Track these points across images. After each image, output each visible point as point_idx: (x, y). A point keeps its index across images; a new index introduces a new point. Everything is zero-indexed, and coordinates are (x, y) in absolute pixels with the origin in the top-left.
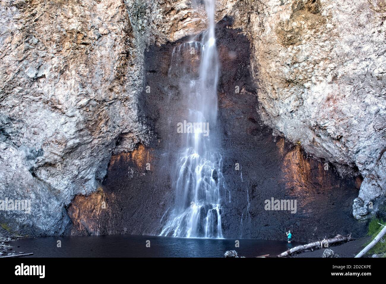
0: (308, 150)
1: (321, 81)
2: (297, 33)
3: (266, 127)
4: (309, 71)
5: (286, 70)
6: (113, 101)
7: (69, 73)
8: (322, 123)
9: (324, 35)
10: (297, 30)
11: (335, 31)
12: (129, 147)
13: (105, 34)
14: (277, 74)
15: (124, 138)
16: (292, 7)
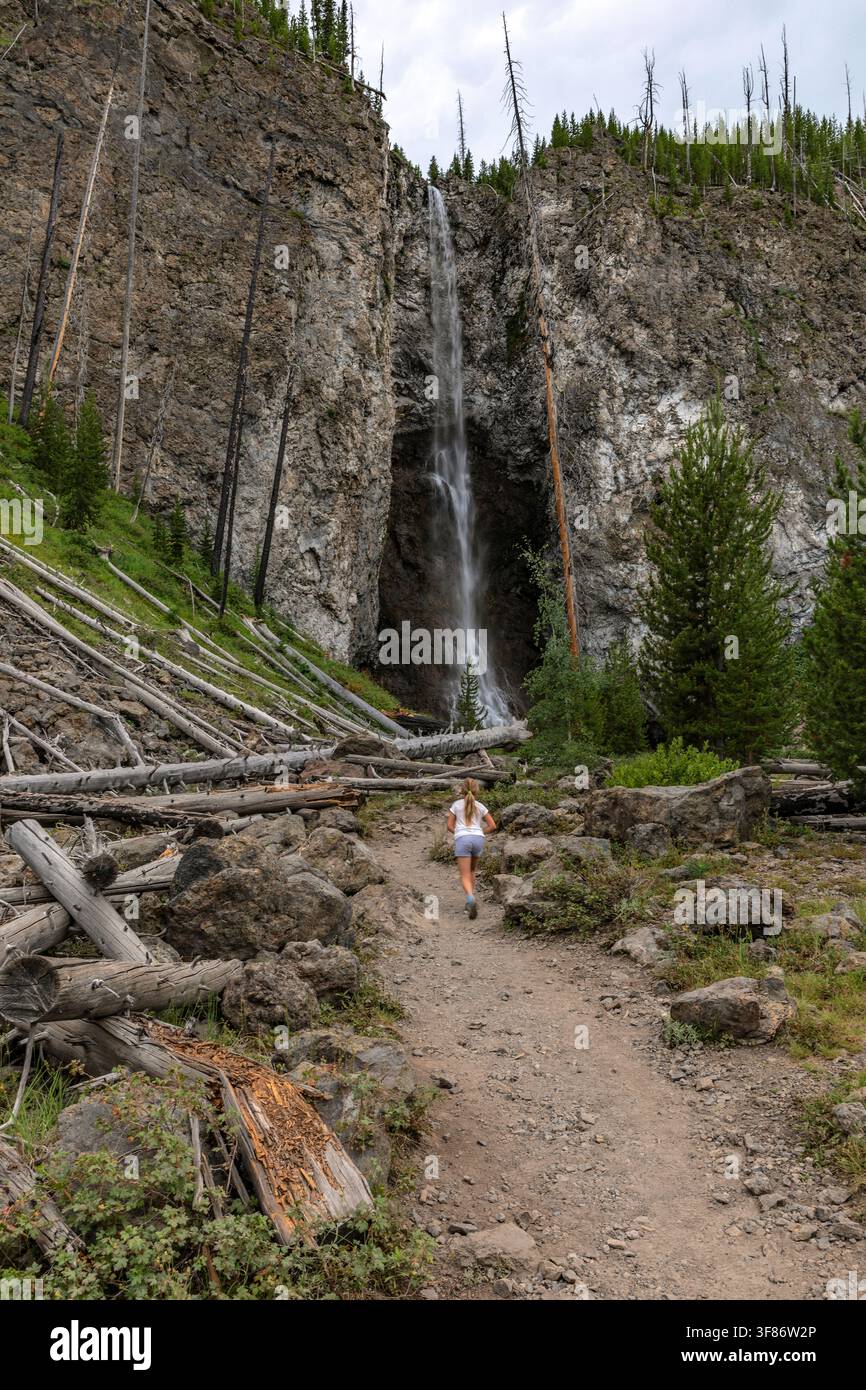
2: (634, 547)
10: (634, 542)
14: (595, 592)
16: (633, 503)
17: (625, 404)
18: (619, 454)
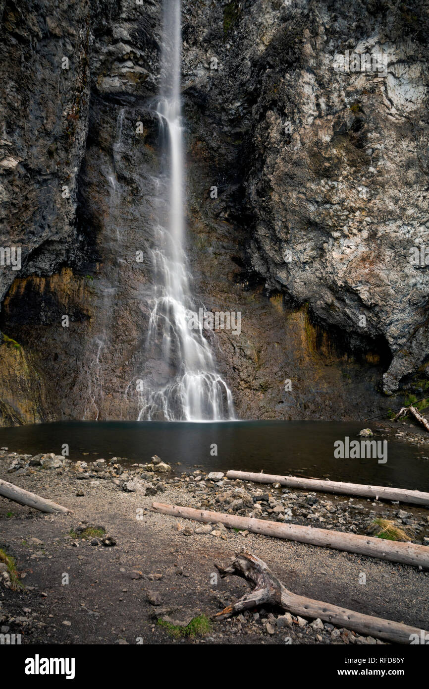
0: (319, 313)
1: (355, 235)
2: (336, 165)
3: (256, 274)
4: (342, 218)
5: (312, 208)
8: (353, 285)
9: (364, 179)
10: (336, 161)
11: (380, 178)
13: (55, 36)
14: (297, 209)
15: (43, 249)
16: (334, 126)
17: (327, 42)
18: (321, 85)
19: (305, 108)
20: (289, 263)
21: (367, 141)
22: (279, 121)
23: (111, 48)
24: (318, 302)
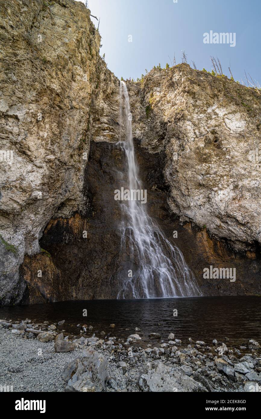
0: (213, 231)
1: (226, 188)
2: (209, 157)
3: (174, 214)
4: (217, 180)
5: (200, 178)
6: (70, 167)
7: (43, 125)
8: (232, 213)
9: (224, 161)
10: (209, 155)
11: (233, 160)
12: (68, 213)
13: (76, 108)
14: (192, 179)
15: (66, 204)
16: (204, 140)
17: (194, 109)
18: (195, 125)
19: (189, 135)
20: (192, 206)
21: (222, 145)
22: (177, 142)
23: (100, 125)
24: (212, 226)
